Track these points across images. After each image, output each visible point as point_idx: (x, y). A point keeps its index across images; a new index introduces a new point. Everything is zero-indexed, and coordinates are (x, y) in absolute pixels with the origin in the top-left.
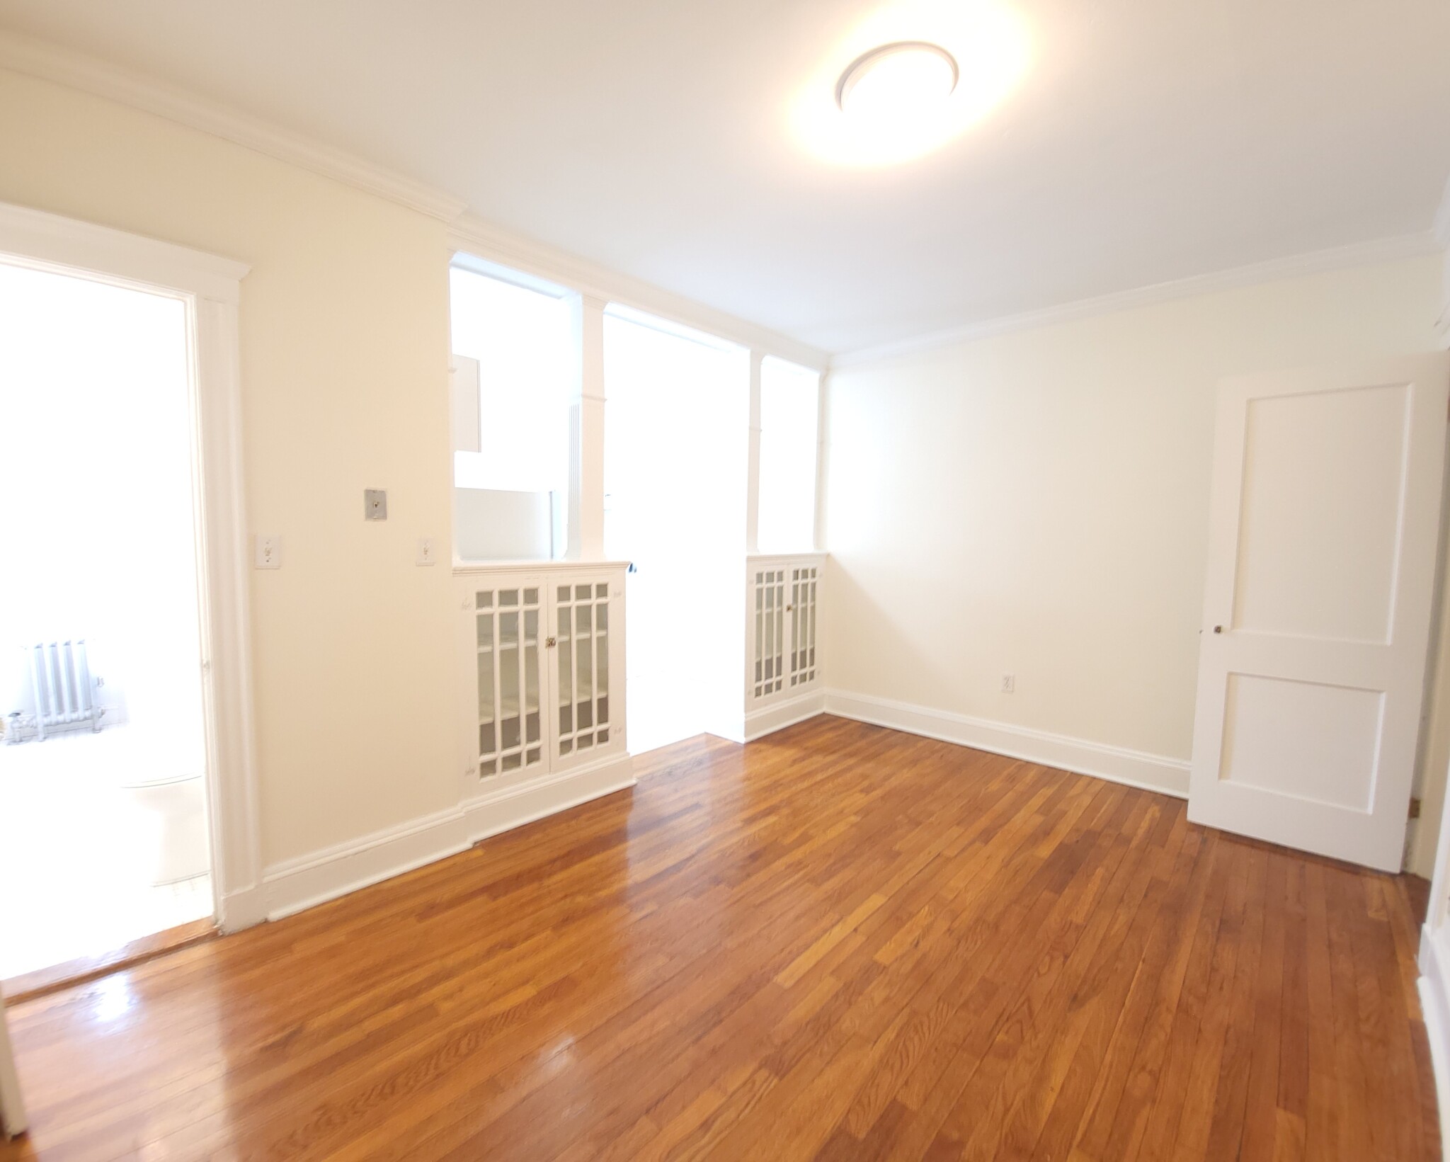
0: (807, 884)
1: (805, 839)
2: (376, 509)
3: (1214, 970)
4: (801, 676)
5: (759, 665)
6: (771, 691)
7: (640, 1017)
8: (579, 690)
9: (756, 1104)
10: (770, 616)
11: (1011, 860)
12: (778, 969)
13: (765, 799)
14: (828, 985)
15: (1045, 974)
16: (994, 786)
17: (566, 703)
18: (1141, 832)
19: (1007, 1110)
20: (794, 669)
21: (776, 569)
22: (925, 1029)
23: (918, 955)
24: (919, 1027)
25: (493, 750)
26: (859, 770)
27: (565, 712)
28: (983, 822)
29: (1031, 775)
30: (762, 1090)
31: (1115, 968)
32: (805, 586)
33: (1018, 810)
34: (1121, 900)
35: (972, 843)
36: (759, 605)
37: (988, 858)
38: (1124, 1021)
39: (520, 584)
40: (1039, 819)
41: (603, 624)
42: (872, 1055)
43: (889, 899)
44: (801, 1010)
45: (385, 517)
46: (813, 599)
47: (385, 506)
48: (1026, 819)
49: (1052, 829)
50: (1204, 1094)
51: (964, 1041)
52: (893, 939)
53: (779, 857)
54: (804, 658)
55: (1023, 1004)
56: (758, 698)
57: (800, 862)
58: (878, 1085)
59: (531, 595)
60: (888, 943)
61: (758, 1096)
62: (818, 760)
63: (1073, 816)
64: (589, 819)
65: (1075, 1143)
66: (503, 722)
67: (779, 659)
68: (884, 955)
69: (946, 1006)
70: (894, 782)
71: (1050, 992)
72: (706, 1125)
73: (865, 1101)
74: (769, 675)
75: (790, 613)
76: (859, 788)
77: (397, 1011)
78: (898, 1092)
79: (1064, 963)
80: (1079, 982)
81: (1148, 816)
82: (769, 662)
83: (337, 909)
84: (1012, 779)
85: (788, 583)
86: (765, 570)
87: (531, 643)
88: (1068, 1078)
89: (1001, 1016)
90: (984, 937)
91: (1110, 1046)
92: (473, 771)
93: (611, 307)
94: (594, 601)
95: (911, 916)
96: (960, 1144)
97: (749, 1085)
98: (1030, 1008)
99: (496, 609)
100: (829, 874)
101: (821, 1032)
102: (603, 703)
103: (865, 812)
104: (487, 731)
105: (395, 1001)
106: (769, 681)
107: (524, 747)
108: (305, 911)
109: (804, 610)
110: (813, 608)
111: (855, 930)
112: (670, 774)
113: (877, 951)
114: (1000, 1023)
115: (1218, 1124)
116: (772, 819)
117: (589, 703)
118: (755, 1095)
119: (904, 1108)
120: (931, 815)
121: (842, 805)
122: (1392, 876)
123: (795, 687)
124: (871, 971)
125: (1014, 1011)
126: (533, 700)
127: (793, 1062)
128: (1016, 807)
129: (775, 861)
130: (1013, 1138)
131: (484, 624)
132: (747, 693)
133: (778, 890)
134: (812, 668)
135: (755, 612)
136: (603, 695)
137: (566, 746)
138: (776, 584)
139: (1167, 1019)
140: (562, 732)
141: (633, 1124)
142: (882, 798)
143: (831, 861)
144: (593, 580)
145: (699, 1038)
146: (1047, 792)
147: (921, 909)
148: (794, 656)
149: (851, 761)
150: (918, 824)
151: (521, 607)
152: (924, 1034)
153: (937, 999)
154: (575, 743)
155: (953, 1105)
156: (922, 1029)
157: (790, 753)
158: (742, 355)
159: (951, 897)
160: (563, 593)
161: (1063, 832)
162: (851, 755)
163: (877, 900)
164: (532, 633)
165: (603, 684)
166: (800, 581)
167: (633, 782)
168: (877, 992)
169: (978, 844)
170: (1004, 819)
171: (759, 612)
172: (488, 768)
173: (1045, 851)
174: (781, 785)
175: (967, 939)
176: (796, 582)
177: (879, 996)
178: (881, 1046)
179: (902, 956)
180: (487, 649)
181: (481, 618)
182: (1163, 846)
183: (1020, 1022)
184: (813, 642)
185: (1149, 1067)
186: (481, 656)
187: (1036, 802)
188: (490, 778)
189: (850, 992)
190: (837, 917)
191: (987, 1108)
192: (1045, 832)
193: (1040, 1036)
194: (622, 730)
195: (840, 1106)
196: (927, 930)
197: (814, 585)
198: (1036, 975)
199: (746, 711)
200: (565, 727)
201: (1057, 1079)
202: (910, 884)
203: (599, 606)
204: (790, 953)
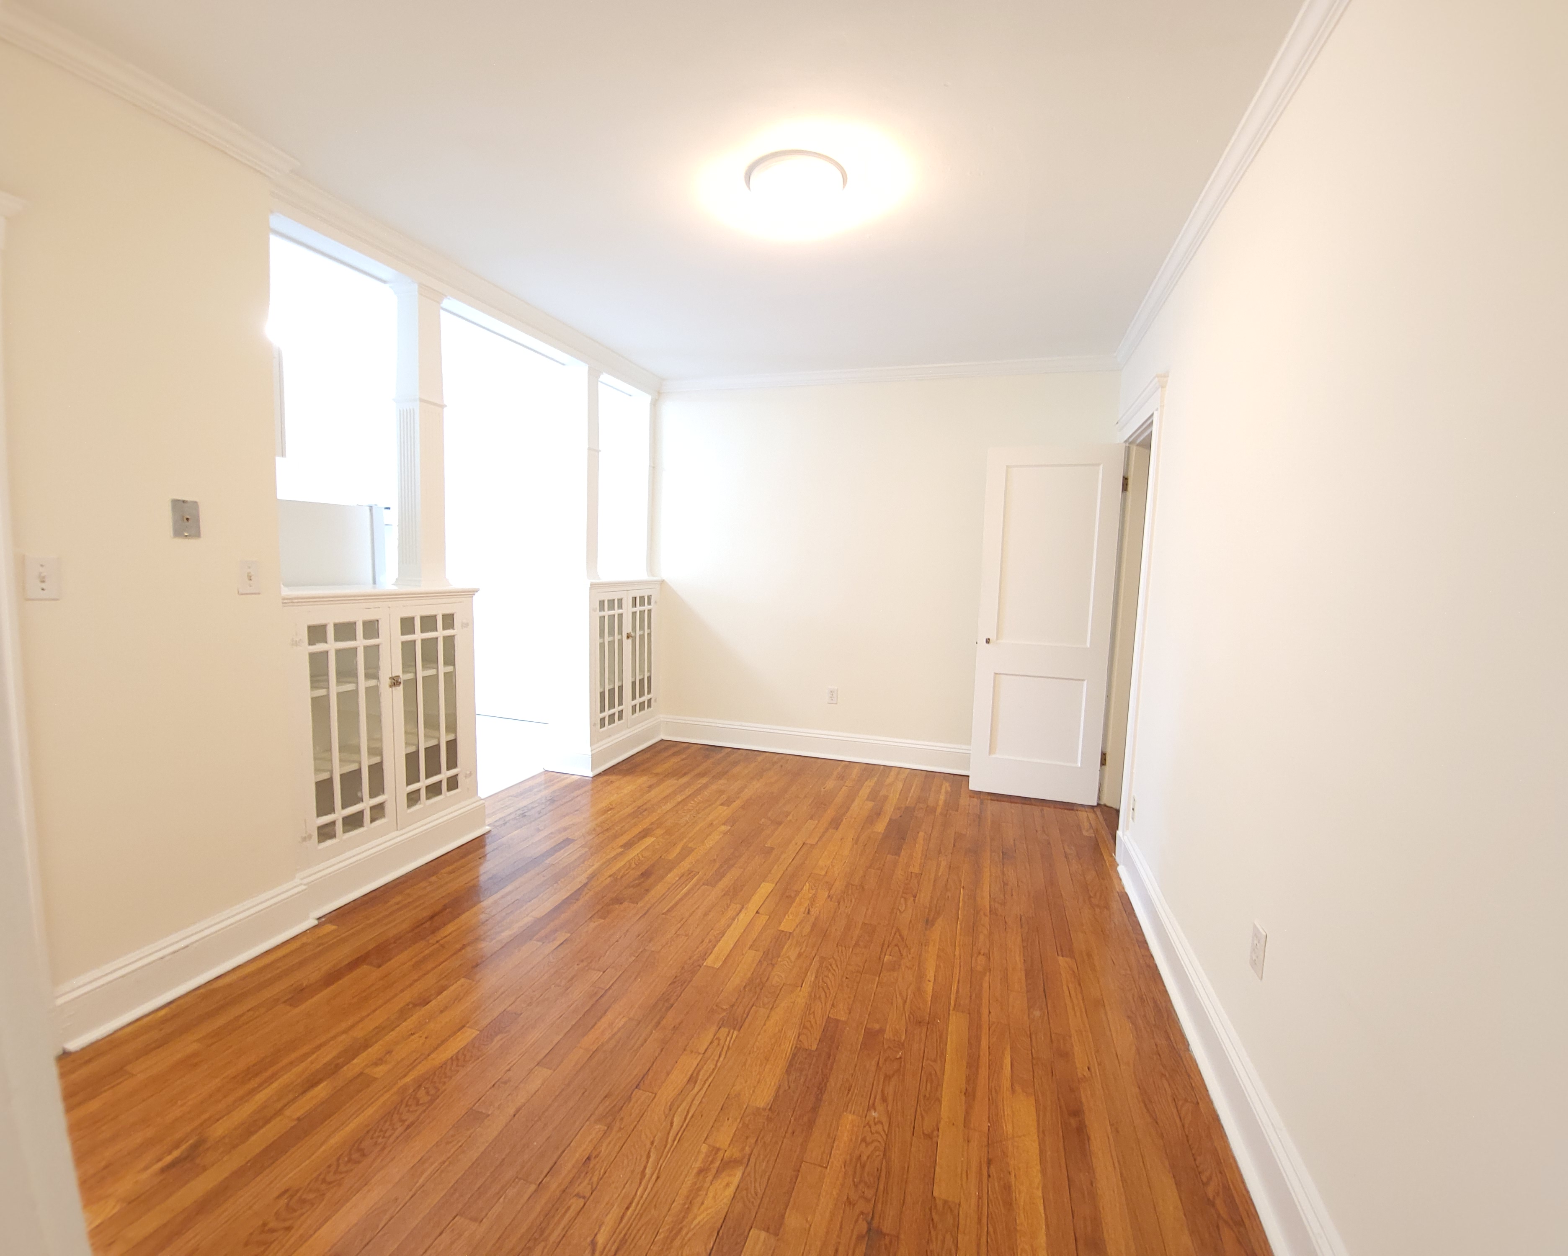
0: (703, 887)
1: (686, 852)
2: (187, 524)
3: (1005, 884)
4: (640, 704)
5: (602, 694)
6: (614, 722)
7: (596, 1023)
8: (426, 736)
9: (726, 1053)
10: (611, 643)
11: (859, 836)
12: (704, 956)
13: (635, 825)
14: (751, 957)
15: (904, 910)
16: (830, 784)
17: (412, 749)
18: (941, 803)
19: (905, 1002)
20: (634, 698)
21: (616, 596)
22: (834, 966)
23: (812, 919)
24: (830, 967)
25: (332, 810)
26: (714, 787)
27: (412, 759)
28: (830, 813)
29: (855, 773)
30: (727, 1043)
31: (947, 897)
32: (642, 613)
33: (854, 800)
34: (940, 852)
35: (827, 829)
36: (602, 635)
37: (842, 839)
38: (961, 928)
39: (358, 615)
40: (870, 805)
41: (450, 660)
42: (801, 996)
43: (776, 884)
44: (736, 980)
45: (197, 534)
46: (649, 627)
47: (197, 521)
48: (860, 807)
49: (881, 808)
50: (1017, 959)
51: (864, 967)
52: (790, 912)
53: (670, 870)
54: (642, 686)
55: (895, 934)
56: (603, 729)
57: (690, 871)
58: (814, 1013)
59: (372, 628)
60: (787, 917)
61: (726, 1048)
62: (671, 784)
63: (894, 798)
64: (450, 873)
65: (951, 1009)
66: (342, 776)
67: (621, 688)
68: (787, 925)
69: (844, 948)
70: (747, 793)
71: (911, 921)
72: (692, 1080)
73: (808, 1024)
74: (612, 706)
75: (630, 640)
76: (718, 803)
77: (321, 1091)
78: (830, 1012)
79: (914, 900)
80: (927, 911)
81: (943, 791)
82: (611, 691)
83: (164, 1021)
84: (841, 778)
85: (627, 610)
86: (606, 597)
87: (372, 683)
88: (936, 971)
89: (883, 945)
90: (856, 896)
91: (957, 945)
92: (310, 837)
93: (449, 303)
94: (440, 633)
95: (798, 893)
96: (882, 1031)
97: (716, 1042)
98: (900, 935)
99: (331, 646)
100: (720, 875)
101: (758, 990)
102: (452, 746)
103: (732, 821)
104: (324, 789)
105: (312, 1083)
106: (612, 711)
107: (367, 804)
108: (116, 1032)
109: (642, 637)
110: (649, 635)
111: (757, 912)
112: (523, 815)
113: (780, 923)
114: (884, 950)
115: (1028, 973)
116: (649, 841)
117: (437, 747)
118: (723, 1047)
119: (837, 1021)
120: (788, 814)
121: (711, 817)
122: (1093, 807)
123: (636, 715)
124: (781, 938)
125: (891, 938)
126: (376, 750)
127: (745, 1016)
128: (851, 797)
129: (667, 874)
130: (913, 1016)
131: (318, 662)
132: (593, 725)
133: (679, 897)
134: (649, 696)
135: (598, 641)
136: (451, 737)
137: (413, 798)
138: (616, 612)
139: (986, 920)
140: (409, 783)
141: (629, 1098)
142: (743, 807)
143: (717, 865)
144: (438, 610)
145: (659, 1023)
146: (869, 784)
147: (803, 887)
148: (634, 683)
149: (704, 780)
150: (780, 823)
151: (360, 642)
152: (834, 970)
153: (835, 945)
154: (423, 793)
155: (869, 1009)
156: (832, 968)
157: (643, 780)
158: (579, 370)
159: (823, 873)
160: (407, 625)
161: (889, 810)
162: (701, 775)
163: (766, 888)
164: (372, 673)
165: (452, 727)
166: (638, 608)
167: (488, 828)
168: (790, 952)
169: (831, 830)
170: (846, 807)
171: (601, 641)
172: (326, 833)
173: (880, 827)
174: (646, 810)
175: (844, 900)
176: (634, 609)
177: (793, 954)
178: (806, 988)
179: (800, 923)
180: (322, 692)
181: (313, 656)
182: (957, 810)
183: (896, 945)
184: (650, 670)
185: (982, 952)
186: (314, 700)
187: (865, 791)
188: (329, 843)
189: (770, 956)
190: (739, 906)
191: (892, 1003)
192: (875, 815)
193: (912, 951)
194: (472, 774)
195: (792, 1034)
196: (813, 900)
197: (650, 611)
198: (898, 913)
199: (591, 745)
200: (412, 776)
201: (930, 974)
202: (789, 869)
203: (445, 638)
204: (710, 941)
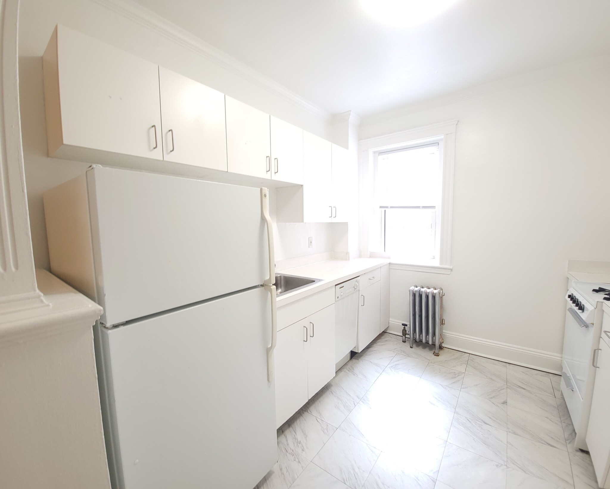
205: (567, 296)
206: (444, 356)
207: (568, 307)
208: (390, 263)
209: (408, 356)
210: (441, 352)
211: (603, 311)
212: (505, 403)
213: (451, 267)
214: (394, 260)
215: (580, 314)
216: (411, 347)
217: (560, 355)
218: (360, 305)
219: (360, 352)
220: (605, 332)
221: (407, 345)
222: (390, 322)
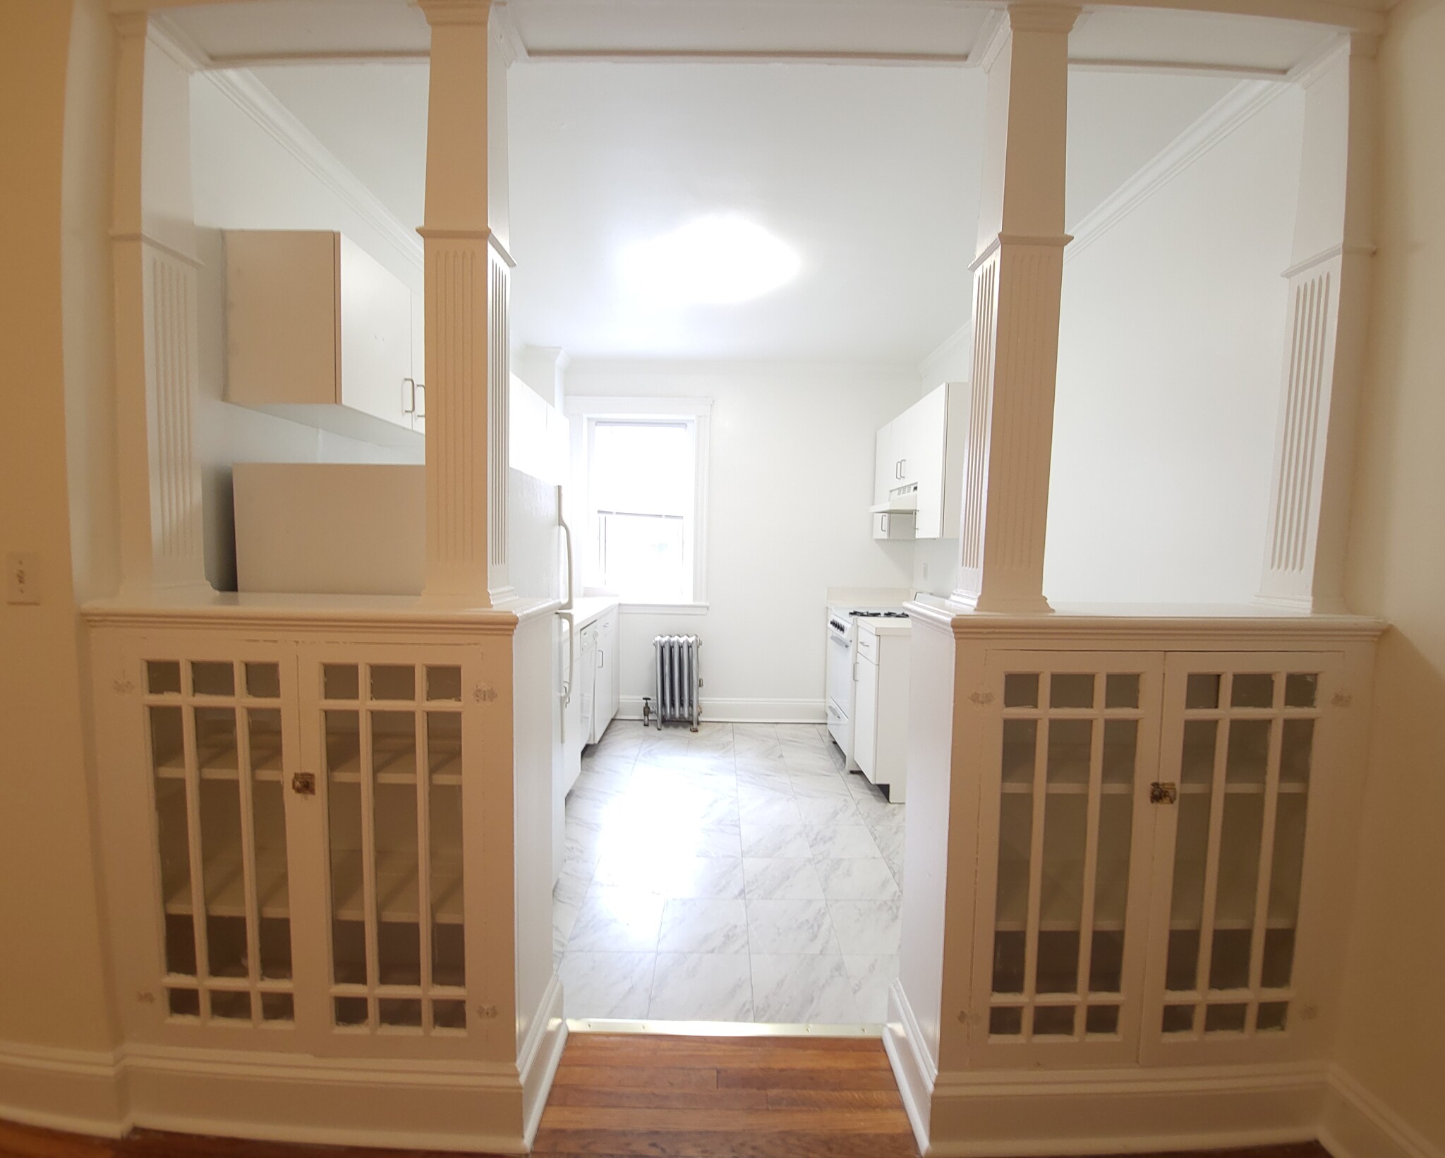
205: (829, 622)
206: (703, 731)
207: (830, 634)
208: (620, 605)
209: (660, 739)
210: (699, 728)
211: (858, 626)
212: (781, 756)
213: (708, 604)
214: (625, 600)
215: (842, 636)
216: (659, 729)
217: (823, 700)
218: (597, 666)
219: (597, 741)
220: (862, 643)
221: (652, 730)
222: (620, 701)
